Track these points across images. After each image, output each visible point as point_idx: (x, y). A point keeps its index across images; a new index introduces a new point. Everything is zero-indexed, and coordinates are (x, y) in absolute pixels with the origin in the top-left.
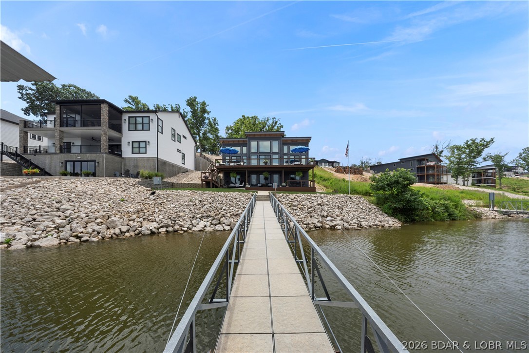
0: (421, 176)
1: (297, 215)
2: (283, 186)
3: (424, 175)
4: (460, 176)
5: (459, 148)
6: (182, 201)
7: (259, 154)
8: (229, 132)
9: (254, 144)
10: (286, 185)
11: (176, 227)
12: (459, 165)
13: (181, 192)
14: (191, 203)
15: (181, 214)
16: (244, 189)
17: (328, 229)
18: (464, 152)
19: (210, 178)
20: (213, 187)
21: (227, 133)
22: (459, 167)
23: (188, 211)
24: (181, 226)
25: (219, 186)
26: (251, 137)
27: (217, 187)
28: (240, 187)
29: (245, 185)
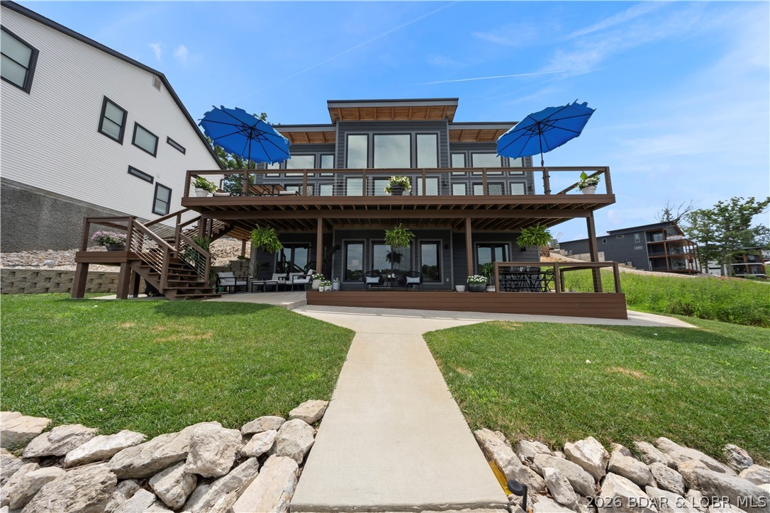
0: (655, 259)
3: (665, 258)
4: (711, 260)
5: (707, 214)
7: (371, 174)
9: (357, 143)
12: (706, 242)
18: (715, 221)
22: (708, 245)
26: (349, 120)
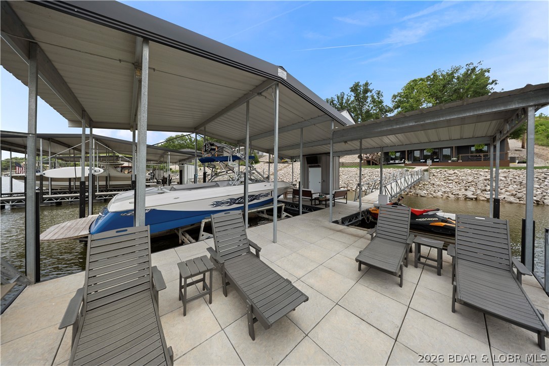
1: (450, 188)
2: (453, 161)
6: (351, 174)
8: (396, 100)
10: (458, 160)
11: (349, 188)
13: (350, 169)
14: (356, 176)
15: (351, 182)
16: (403, 165)
17: (483, 200)
19: (370, 158)
20: (373, 165)
21: (393, 101)
23: (355, 180)
24: (351, 188)
25: (378, 164)
27: (376, 164)
28: (400, 163)
29: (404, 161)
